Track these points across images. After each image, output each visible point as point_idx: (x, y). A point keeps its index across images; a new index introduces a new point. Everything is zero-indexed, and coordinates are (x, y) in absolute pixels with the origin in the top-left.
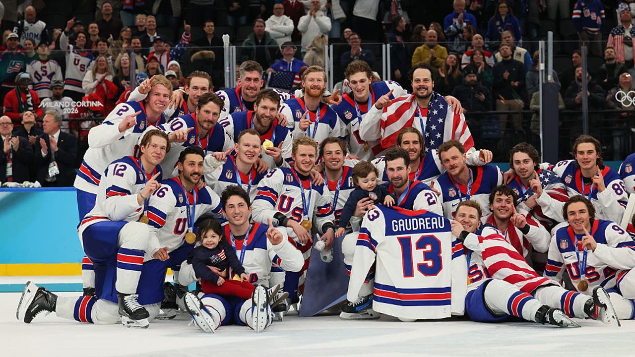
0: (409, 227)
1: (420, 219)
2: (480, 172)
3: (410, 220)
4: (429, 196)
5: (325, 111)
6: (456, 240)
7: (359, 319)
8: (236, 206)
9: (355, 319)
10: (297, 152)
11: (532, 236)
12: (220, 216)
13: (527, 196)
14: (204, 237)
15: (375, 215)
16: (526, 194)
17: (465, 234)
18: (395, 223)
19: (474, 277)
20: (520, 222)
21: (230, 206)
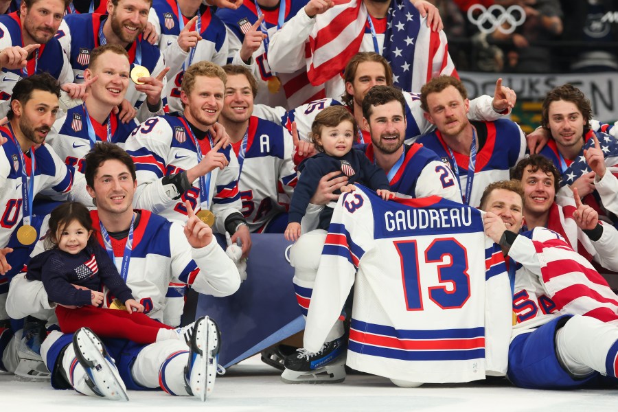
0: (412, 225)
1: (431, 211)
2: (491, 131)
3: (415, 211)
4: (442, 172)
5: (210, 18)
6: (492, 246)
7: (312, 382)
8: (116, 178)
9: (306, 382)
10: (193, 89)
11: (607, 243)
12: (66, 195)
13: (571, 176)
14: (63, 234)
15: (357, 201)
16: (569, 171)
17: (509, 238)
18: (389, 216)
19: (523, 312)
20: (589, 218)
21: (106, 178)
